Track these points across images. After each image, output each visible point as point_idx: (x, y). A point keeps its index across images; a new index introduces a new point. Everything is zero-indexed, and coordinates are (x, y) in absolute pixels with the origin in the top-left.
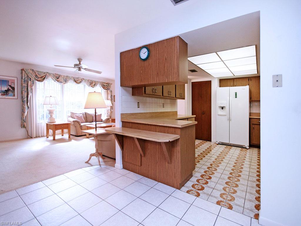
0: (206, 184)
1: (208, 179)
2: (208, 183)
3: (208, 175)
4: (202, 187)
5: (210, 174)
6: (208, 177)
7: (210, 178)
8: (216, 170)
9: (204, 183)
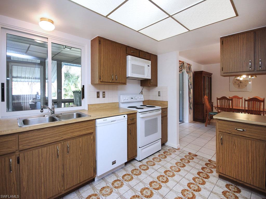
0: (203, 167)
1: (201, 172)
2: (202, 168)
3: (200, 177)
4: (207, 165)
5: (199, 178)
6: (201, 174)
7: (199, 173)
8: (189, 185)
9: (205, 169)
